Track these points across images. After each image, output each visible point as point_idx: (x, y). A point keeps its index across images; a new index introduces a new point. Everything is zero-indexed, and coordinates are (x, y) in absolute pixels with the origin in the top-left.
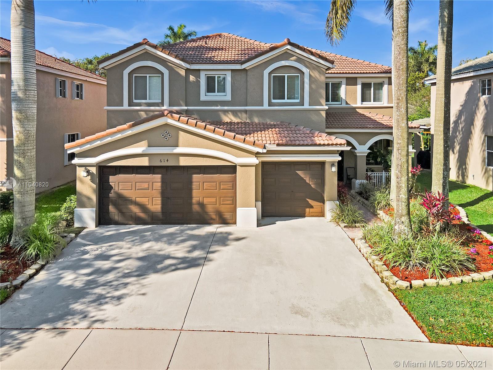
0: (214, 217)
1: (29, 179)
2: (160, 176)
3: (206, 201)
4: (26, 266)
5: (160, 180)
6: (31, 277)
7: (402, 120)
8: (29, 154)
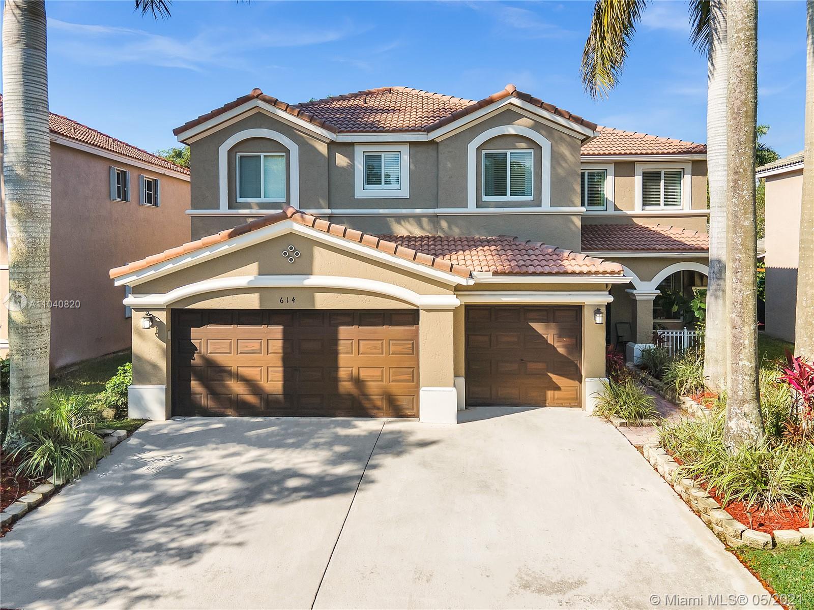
0: (379, 403)
1: (37, 327)
2: (280, 328)
3: (364, 374)
4: (26, 486)
5: (280, 336)
6: (32, 508)
7: (745, 213)
8: (36, 281)
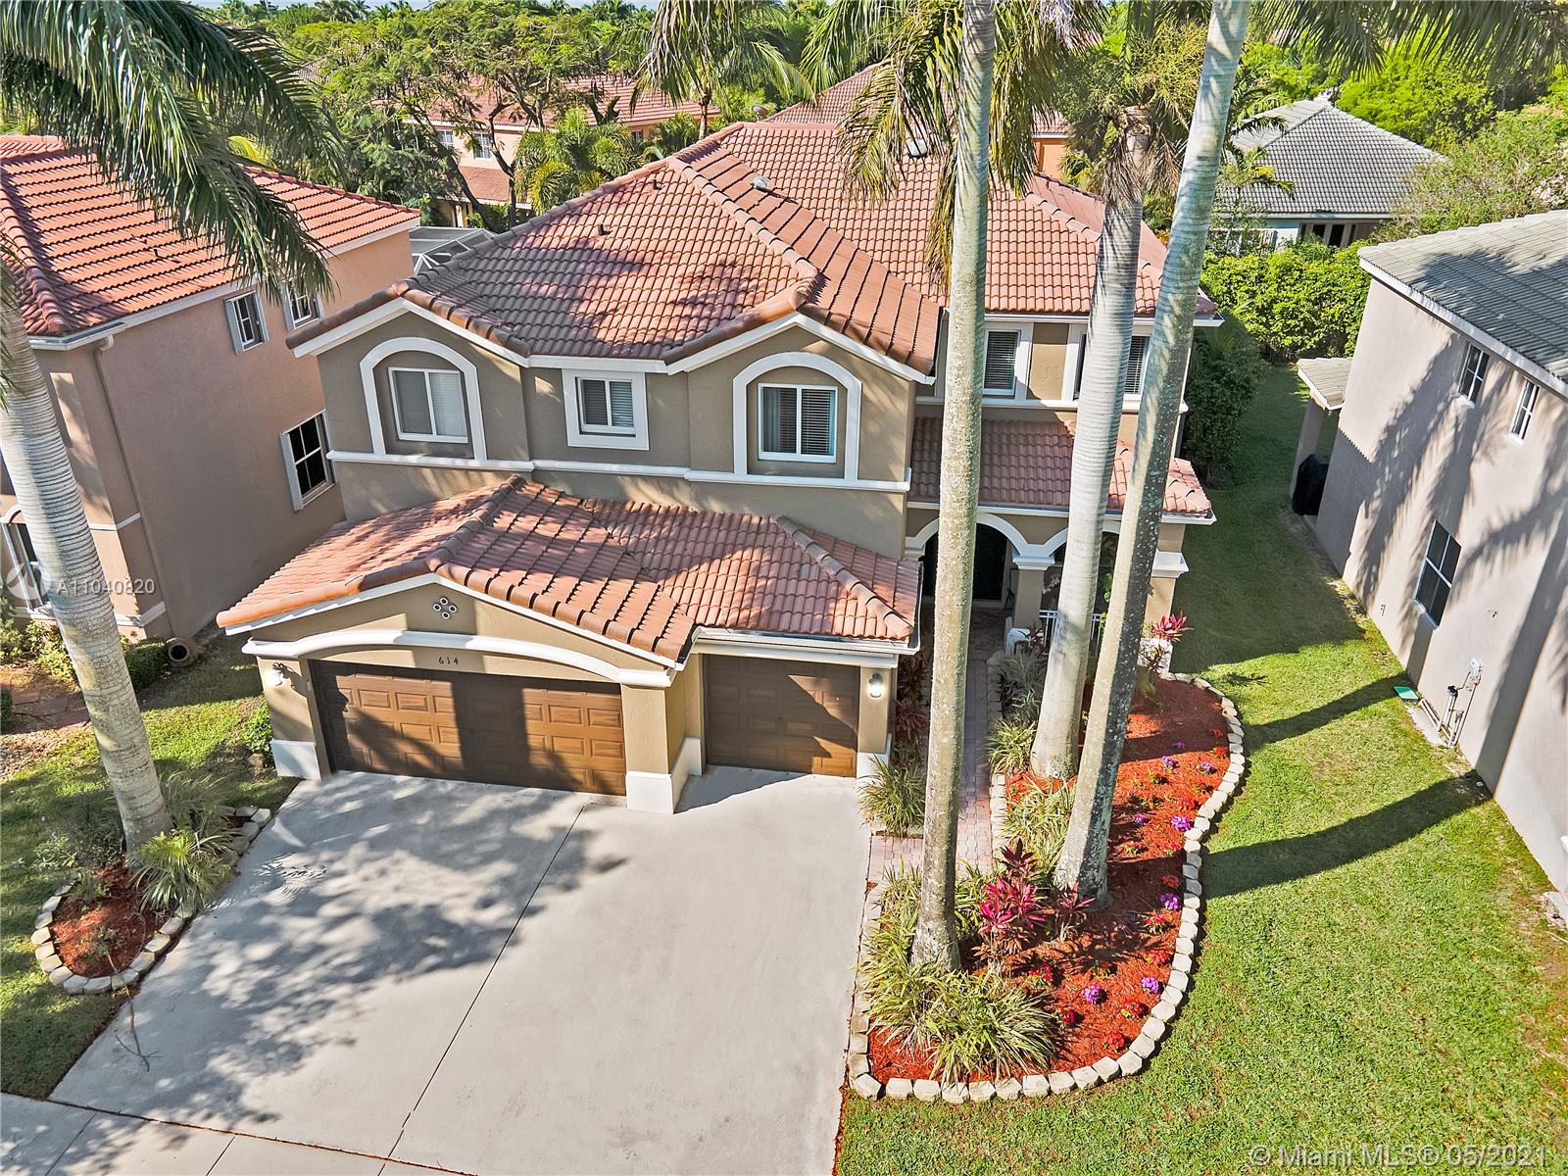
0: (579, 777)
2: (448, 684)
3: (559, 745)
4: (152, 928)
5: (449, 693)
6: (160, 956)
